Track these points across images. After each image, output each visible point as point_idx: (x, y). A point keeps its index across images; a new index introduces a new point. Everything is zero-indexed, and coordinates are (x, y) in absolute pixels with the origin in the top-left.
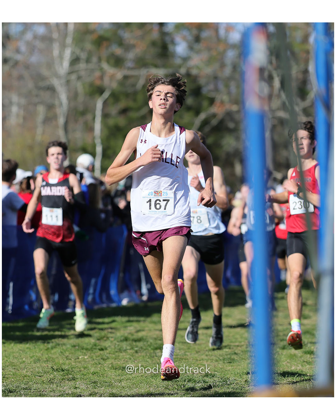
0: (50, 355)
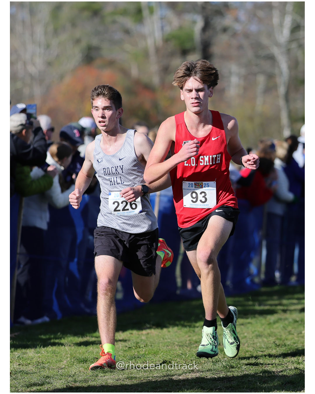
0: (272, 330)
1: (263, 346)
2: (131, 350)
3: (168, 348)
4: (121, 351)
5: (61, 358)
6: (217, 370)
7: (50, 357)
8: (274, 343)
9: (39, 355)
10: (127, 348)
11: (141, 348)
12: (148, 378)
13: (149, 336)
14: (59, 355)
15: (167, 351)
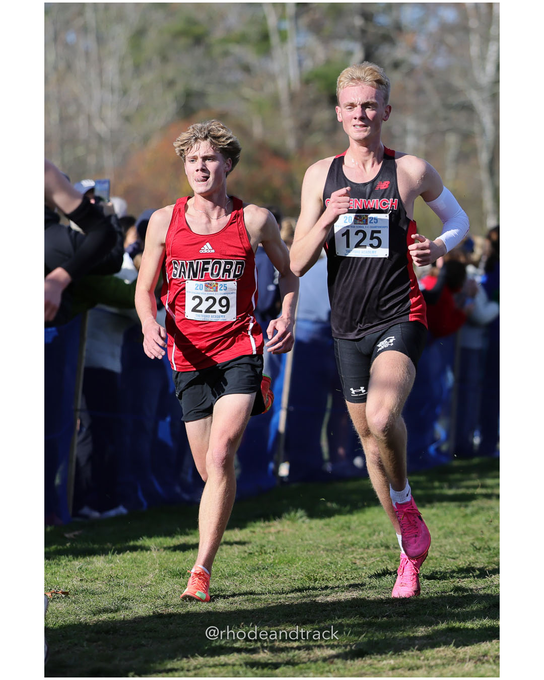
0: (469, 525)
1: (455, 550)
2: (252, 557)
3: (309, 553)
4: (237, 559)
5: (145, 570)
6: (385, 588)
7: (129, 568)
8: (472, 546)
9: (111, 565)
10: (246, 554)
11: (267, 554)
12: (279, 600)
13: (280, 535)
14: (141, 565)
15: (307, 558)
